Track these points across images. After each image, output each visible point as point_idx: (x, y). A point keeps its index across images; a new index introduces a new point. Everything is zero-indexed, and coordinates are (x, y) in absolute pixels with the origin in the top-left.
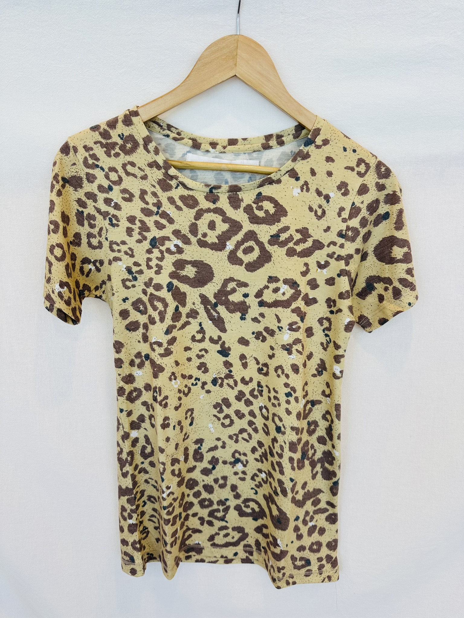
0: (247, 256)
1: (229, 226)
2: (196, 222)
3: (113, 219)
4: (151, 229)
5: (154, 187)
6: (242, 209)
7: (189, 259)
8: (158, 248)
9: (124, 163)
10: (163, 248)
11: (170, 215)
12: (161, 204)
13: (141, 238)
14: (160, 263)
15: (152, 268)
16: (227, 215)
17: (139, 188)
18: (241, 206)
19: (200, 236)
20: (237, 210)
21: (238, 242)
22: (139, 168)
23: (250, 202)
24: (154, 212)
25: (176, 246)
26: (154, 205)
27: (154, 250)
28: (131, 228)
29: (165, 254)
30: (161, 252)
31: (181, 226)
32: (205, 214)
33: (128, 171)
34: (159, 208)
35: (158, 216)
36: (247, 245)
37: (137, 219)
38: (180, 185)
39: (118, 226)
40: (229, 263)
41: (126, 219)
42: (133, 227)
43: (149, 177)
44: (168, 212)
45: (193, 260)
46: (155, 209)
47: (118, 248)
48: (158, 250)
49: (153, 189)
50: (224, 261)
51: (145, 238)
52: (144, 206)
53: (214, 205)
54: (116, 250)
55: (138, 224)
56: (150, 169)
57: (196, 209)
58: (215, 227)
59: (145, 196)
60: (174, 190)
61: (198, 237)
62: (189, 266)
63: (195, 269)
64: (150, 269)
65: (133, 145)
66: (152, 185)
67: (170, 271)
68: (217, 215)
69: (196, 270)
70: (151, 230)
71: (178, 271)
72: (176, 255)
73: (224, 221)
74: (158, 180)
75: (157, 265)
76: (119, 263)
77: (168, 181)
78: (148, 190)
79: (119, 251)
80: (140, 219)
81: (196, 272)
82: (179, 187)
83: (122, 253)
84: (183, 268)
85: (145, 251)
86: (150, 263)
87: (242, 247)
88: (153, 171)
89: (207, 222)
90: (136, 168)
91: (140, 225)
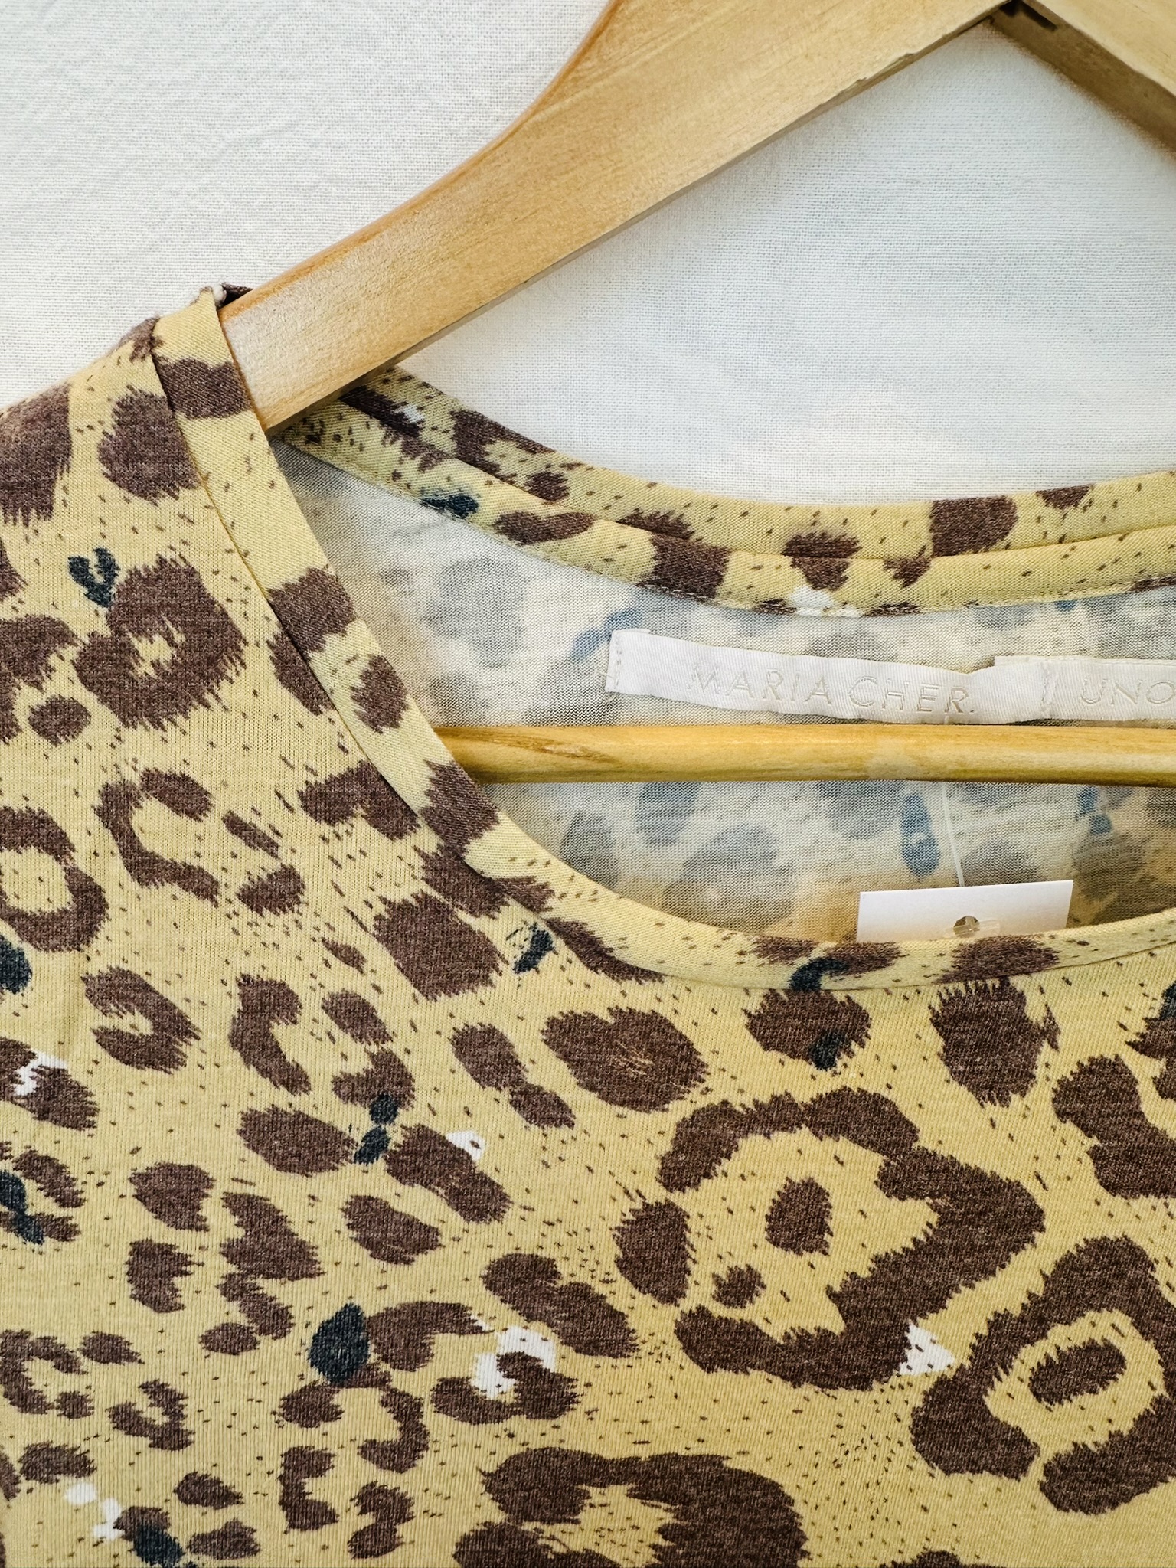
0: (1067, 1409)
1: (934, 1218)
2: (677, 1198)
3: (30, 1186)
4: (324, 1257)
5: (352, 958)
6: (1041, 1095)
7: (614, 1448)
8: (382, 1382)
9: (112, 779)
10: (417, 1383)
11: (476, 1155)
12: (405, 1079)
13: (242, 1320)
14: (389, 1479)
15: (331, 1518)
16: (926, 1141)
17: (231, 974)
18: (1039, 1072)
19: (699, 1293)
20: (1005, 1101)
21: (998, 1323)
22: (234, 825)
23: (1113, 1045)
24: (349, 1142)
25: (514, 1364)
26: (346, 1088)
27: (343, 1398)
28: (166, 1250)
29: (432, 1420)
30: (405, 1409)
31: (557, 1234)
32: (752, 1146)
33: (148, 844)
34: (384, 1108)
35: (380, 1164)
36: (1063, 1337)
37: (216, 1193)
38: (558, 943)
39: (65, 1232)
40: (921, 1464)
41: (130, 1190)
42: (184, 1241)
43: (315, 892)
44: (459, 1139)
45: (644, 1453)
46: (355, 1121)
47: (70, 1383)
48: (375, 1394)
49: (342, 979)
50: (882, 1454)
51: (277, 1321)
52: (269, 1096)
53: (824, 1075)
54: (51, 1396)
55: (223, 1225)
56: (326, 829)
57: (679, 1110)
58: (823, 1228)
59: (281, 1032)
60: (505, 979)
61: (688, 1304)
62: (617, 1494)
63: (655, 1517)
64: (316, 1525)
65: (187, 648)
66: (334, 949)
67: (467, 1525)
68: (844, 1146)
69: (669, 1519)
70: (325, 1267)
71: (528, 1527)
72: (515, 1423)
73: (893, 1184)
74: (380, 908)
75: (369, 1498)
76: (76, 1491)
77: (464, 916)
78: (298, 985)
79: (74, 1406)
80: (238, 1189)
81: (663, 1531)
82: (547, 961)
83: (99, 1421)
84: (566, 1509)
85: (274, 1403)
86: (316, 1489)
87: (1031, 1356)
88: (349, 846)
89: (765, 1194)
90: (213, 822)
91: (240, 1233)
